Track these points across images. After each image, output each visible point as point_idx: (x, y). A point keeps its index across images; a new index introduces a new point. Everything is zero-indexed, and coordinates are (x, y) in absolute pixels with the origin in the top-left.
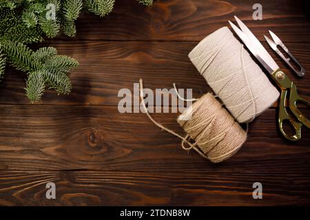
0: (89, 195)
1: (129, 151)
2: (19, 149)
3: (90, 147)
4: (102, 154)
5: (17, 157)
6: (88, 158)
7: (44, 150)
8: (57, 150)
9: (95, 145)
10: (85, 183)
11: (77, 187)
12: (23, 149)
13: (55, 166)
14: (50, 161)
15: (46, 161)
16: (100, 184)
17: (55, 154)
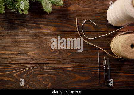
0: (51, 75)
1: (70, 54)
2: (16, 53)
3: (51, 52)
4: (57, 55)
5: (15, 57)
6: (50, 57)
7: (28, 53)
8: (34, 53)
9: (53, 51)
10: (49, 70)
11: (44, 71)
12: (18, 53)
13: (34, 61)
14: (31, 59)
15: (29, 59)
16: (56, 70)
17: (34, 55)
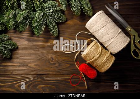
0: (51, 86)
1: (69, 65)
2: (17, 64)
3: (51, 63)
4: (56, 66)
5: (17, 68)
6: (50, 69)
7: (29, 65)
8: (35, 65)
9: (53, 62)
10: (49, 80)
11: (45, 82)
12: (19, 64)
13: (35, 73)
14: (32, 70)
15: (30, 70)
16: (55, 80)
17: (34, 67)
